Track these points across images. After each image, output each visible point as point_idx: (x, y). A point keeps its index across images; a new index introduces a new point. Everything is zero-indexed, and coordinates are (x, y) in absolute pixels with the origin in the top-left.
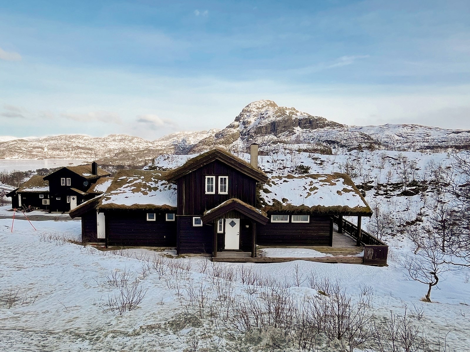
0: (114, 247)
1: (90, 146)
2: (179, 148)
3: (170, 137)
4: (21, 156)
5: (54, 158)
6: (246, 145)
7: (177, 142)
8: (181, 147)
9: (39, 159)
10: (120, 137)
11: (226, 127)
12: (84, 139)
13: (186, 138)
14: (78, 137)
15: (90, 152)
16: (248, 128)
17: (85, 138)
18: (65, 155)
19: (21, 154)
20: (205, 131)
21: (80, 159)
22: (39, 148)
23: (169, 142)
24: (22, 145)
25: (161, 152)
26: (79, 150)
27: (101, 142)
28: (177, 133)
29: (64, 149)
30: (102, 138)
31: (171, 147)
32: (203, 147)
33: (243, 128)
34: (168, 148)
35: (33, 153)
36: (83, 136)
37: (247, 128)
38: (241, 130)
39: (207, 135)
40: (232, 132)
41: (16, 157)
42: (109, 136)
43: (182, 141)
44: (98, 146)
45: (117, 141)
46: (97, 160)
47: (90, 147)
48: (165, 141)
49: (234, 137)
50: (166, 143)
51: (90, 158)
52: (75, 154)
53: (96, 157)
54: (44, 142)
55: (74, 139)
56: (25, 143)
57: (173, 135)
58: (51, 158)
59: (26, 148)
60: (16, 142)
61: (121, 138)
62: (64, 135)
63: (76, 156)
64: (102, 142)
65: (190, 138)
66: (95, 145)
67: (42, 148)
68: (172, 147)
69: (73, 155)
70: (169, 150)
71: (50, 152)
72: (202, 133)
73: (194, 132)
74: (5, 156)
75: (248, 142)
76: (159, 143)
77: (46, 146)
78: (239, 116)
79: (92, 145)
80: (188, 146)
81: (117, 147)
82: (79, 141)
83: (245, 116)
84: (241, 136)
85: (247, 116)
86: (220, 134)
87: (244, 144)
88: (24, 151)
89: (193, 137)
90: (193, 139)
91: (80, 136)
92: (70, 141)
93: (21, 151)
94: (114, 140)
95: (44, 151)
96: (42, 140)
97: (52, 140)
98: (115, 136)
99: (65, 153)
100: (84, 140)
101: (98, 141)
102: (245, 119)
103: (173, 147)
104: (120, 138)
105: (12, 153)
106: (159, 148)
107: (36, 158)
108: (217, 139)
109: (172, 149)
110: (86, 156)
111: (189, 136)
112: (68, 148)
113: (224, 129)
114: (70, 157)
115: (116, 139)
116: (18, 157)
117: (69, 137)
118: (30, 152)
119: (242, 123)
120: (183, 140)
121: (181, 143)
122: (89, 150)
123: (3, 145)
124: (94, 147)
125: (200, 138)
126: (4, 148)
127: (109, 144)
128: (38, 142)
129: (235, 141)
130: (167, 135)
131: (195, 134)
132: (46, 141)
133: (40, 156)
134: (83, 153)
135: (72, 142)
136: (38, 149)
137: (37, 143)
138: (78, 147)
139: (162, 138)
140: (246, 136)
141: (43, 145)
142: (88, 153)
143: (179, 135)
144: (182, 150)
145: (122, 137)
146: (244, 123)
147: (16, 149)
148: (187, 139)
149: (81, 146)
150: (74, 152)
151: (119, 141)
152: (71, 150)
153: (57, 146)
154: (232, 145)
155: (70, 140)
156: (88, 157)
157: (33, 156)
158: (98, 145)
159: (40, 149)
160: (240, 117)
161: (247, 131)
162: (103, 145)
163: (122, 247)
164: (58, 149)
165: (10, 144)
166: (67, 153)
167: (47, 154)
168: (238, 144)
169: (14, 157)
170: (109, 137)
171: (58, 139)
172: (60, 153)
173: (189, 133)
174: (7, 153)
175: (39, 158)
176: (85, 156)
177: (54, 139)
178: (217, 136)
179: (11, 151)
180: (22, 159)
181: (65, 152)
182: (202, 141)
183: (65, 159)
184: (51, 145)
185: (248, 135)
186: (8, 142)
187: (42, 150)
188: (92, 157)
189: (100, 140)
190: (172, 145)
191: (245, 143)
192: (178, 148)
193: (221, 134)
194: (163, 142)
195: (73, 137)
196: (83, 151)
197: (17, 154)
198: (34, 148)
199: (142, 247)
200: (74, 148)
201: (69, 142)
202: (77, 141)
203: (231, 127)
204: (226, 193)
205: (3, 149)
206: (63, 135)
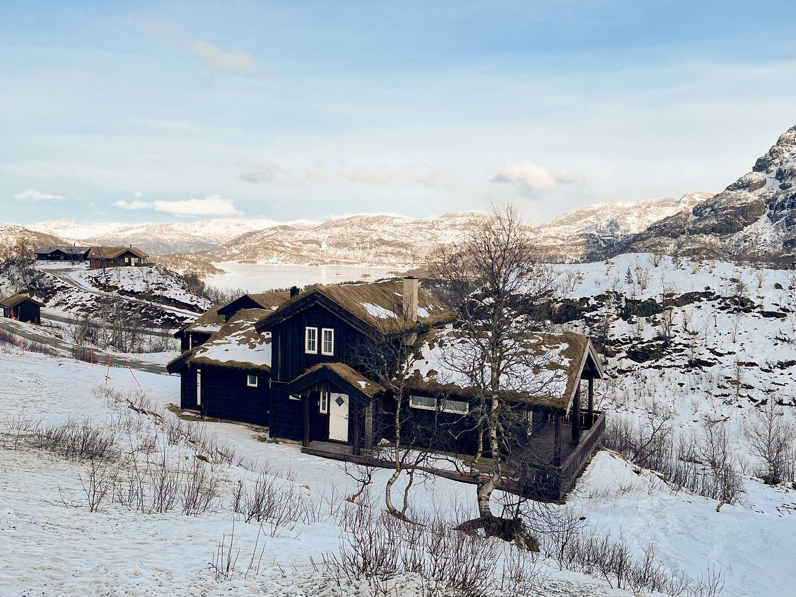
0: (211, 418)
1: (404, 238)
2: (598, 242)
3: (579, 217)
4: (282, 258)
5: (338, 262)
6: (783, 234)
7: (596, 228)
8: (603, 240)
9: (311, 264)
10: (464, 218)
11: (728, 189)
12: (393, 224)
13: (618, 217)
14: (383, 221)
15: (403, 251)
16: (793, 187)
17: (395, 221)
18: (356, 257)
19: (283, 254)
20: (669, 200)
21: (384, 267)
22: (313, 243)
23: (576, 227)
24: (285, 237)
25: (551, 253)
26: (383, 247)
27: (425, 230)
28: (596, 206)
29: (355, 245)
30: (430, 222)
31: (578, 241)
32: (657, 240)
33: (777, 189)
34: (569, 244)
35: (302, 253)
36: (393, 218)
37: (790, 189)
38: (771, 195)
39: (675, 208)
40: (744, 201)
41: (274, 260)
42: (442, 217)
43: (609, 226)
44: (421, 238)
45: (458, 227)
46: (415, 268)
47: (405, 240)
48: (566, 227)
49: (748, 213)
50: (567, 231)
51: (403, 265)
52: (377, 255)
53: (415, 262)
54: (322, 230)
55: (374, 225)
56: (291, 233)
57: (586, 210)
58: (332, 262)
59: (291, 243)
60: (276, 232)
61: (467, 221)
62: (358, 217)
63: (377, 259)
64: (429, 231)
65: (628, 218)
66: (413, 237)
67: (318, 243)
68: (581, 240)
69: (371, 257)
70: (573, 248)
71: (332, 251)
72: (663, 203)
73: (640, 203)
74: (258, 258)
75: (789, 228)
76: (552, 232)
77: (326, 239)
78: (768, 156)
79: (408, 237)
80: (620, 239)
81: (458, 240)
82: (385, 229)
83: (787, 155)
84: (768, 211)
85: (793, 154)
86: (707, 207)
87: (777, 230)
88: (288, 249)
89: (636, 214)
90: (637, 220)
91: (386, 217)
92: (367, 229)
93: (283, 249)
94: (453, 226)
95: (321, 249)
96: (319, 227)
97: (336, 226)
98: (455, 216)
99: (356, 254)
100: (394, 226)
101: (421, 229)
102: (784, 163)
103: (583, 240)
104: (465, 220)
105: (268, 251)
106: (549, 243)
107: (308, 262)
108: (699, 220)
109: (579, 245)
110: (396, 259)
111: (627, 212)
112: (363, 243)
113: (720, 192)
114: (365, 261)
115: (458, 223)
116: (278, 260)
117: (367, 221)
118: (297, 250)
119: (774, 174)
120: (611, 223)
121: (607, 229)
122: (401, 246)
123: (255, 237)
124: (412, 241)
125: (655, 217)
126: (257, 243)
127: (442, 233)
128: (311, 231)
129: (750, 224)
130: (572, 212)
131: (643, 207)
132: (327, 228)
133: (314, 258)
134: (391, 253)
135: (371, 230)
136: (311, 245)
137: (310, 234)
138: (382, 242)
139: (558, 219)
140: (785, 211)
141: (319, 237)
142: (399, 254)
143: (600, 212)
144: (604, 248)
145: (470, 217)
146: (780, 175)
147: (275, 245)
148: (622, 220)
149: (386, 239)
150: (373, 250)
151: (463, 227)
152: (368, 246)
153: (344, 238)
154: (740, 234)
155: (368, 227)
156: (398, 262)
157: (302, 258)
158: (419, 236)
159: (314, 245)
160: (771, 158)
161: (789, 197)
162: (429, 236)
163: (219, 420)
164: (346, 245)
165: (266, 235)
166: (361, 253)
167: (325, 255)
168: (760, 231)
169: (271, 261)
170: (443, 219)
171: (346, 224)
172: (349, 253)
173: (627, 205)
174: (260, 252)
175: (311, 262)
176: (393, 260)
177: (341, 225)
178: (698, 211)
179: (267, 249)
180: (283, 264)
181: (358, 250)
182: (657, 225)
183: (356, 265)
184: (334, 236)
185: (791, 208)
186: (263, 231)
187: (318, 247)
188: (408, 262)
189: (424, 226)
190: (582, 235)
191: (781, 230)
192: (594, 243)
193: (711, 206)
194: (560, 228)
195: (376, 220)
196: (390, 249)
197: (276, 254)
198: (305, 242)
199: (242, 423)
200: (373, 242)
201: (366, 231)
202: (380, 228)
203: (739, 188)
204: (332, 354)
205: (254, 244)
206: (355, 215)
